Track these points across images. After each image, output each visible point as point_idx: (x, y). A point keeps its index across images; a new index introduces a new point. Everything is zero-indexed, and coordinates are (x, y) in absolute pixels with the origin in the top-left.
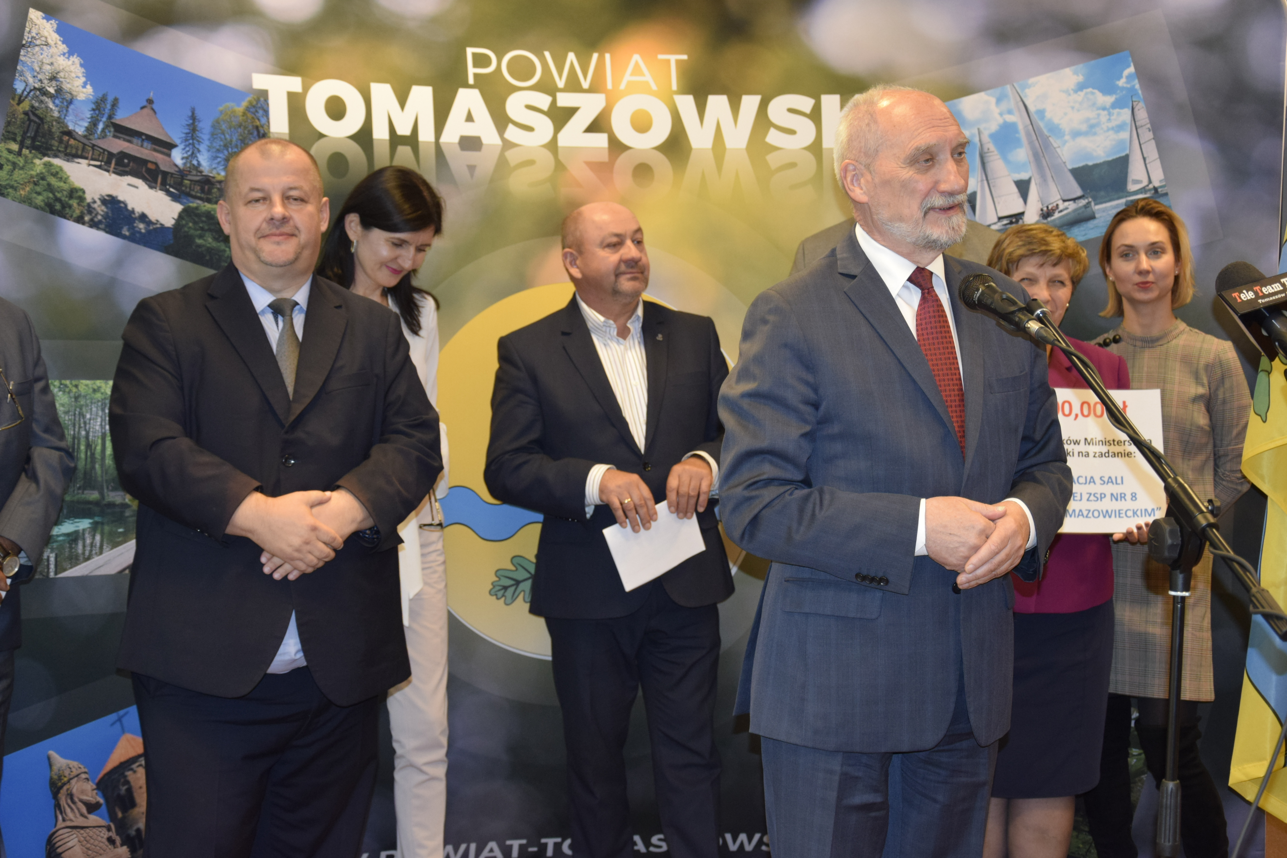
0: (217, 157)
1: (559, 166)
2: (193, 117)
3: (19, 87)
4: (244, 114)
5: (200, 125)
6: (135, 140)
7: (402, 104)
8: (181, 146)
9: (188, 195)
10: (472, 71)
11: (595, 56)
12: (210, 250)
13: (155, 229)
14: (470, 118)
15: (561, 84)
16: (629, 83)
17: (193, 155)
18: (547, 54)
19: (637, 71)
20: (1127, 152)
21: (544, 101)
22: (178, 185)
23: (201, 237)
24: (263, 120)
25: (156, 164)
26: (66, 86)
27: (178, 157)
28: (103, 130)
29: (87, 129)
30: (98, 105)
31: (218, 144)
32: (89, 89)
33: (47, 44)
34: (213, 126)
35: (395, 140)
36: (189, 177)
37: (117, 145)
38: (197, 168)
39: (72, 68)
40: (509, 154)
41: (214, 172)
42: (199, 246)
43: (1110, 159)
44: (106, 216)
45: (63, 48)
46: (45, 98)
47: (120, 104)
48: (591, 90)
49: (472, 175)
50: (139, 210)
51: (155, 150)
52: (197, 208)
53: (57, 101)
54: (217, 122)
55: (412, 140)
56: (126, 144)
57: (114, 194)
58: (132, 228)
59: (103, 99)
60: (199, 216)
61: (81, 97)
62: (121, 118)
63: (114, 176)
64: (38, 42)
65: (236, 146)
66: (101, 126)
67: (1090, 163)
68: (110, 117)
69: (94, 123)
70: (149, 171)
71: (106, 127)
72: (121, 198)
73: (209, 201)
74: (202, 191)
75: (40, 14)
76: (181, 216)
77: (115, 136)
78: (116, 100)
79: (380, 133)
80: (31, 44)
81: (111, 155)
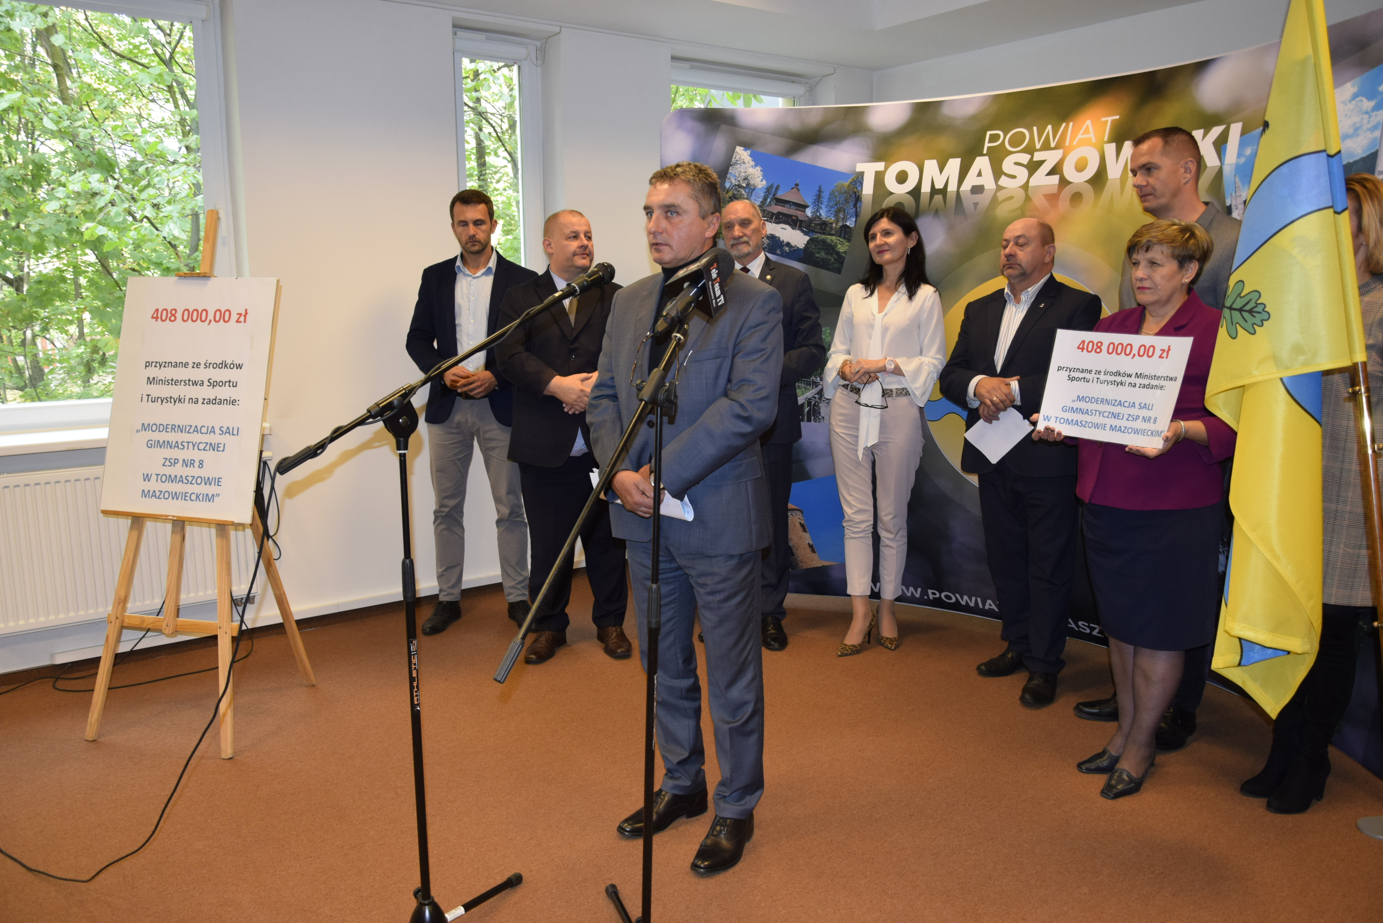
0: (831, 210)
1: (1028, 199)
2: (820, 191)
3: (727, 185)
4: (849, 186)
5: (823, 194)
6: (786, 206)
7: (941, 171)
8: (812, 206)
9: (813, 231)
10: (987, 145)
11: (1064, 125)
12: (822, 259)
13: (794, 250)
14: (980, 174)
15: (1038, 146)
16: (1080, 139)
17: (818, 210)
18: (1035, 128)
19: (1087, 131)
20: (1377, 148)
21: (1025, 158)
22: (808, 227)
23: (818, 253)
24: (859, 188)
25: (797, 217)
26: (752, 182)
27: (809, 212)
28: (770, 202)
29: (761, 202)
30: (768, 190)
31: (831, 204)
32: (764, 182)
33: (744, 163)
34: (830, 194)
35: (934, 191)
36: (814, 222)
37: (776, 209)
38: (819, 217)
39: (756, 173)
40: (999, 194)
41: (828, 218)
42: (817, 258)
43: (1365, 155)
44: (769, 245)
45: (753, 163)
46: (740, 189)
47: (780, 188)
48: (1056, 148)
49: (975, 209)
50: (786, 241)
51: (797, 210)
52: (817, 238)
53: (747, 190)
54: (833, 192)
55: (944, 191)
56: (782, 208)
57: (773, 233)
58: (782, 250)
59: (771, 186)
60: (818, 242)
61: (760, 186)
62: (780, 195)
63: (774, 224)
64: (739, 162)
65: (842, 204)
66: (769, 200)
67: (1351, 161)
68: (774, 195)
69: (765, 199)
70: (793, 221)
71: (772, 200)
72: (776, 235)
73: (824, 234)
74: (821, 228)
75: (742, 148)
76: (808, 242)
77: (776, 204)
78: (778, 186)
79: (926, 188)
80: (735, 164)
81: (773, 214)
